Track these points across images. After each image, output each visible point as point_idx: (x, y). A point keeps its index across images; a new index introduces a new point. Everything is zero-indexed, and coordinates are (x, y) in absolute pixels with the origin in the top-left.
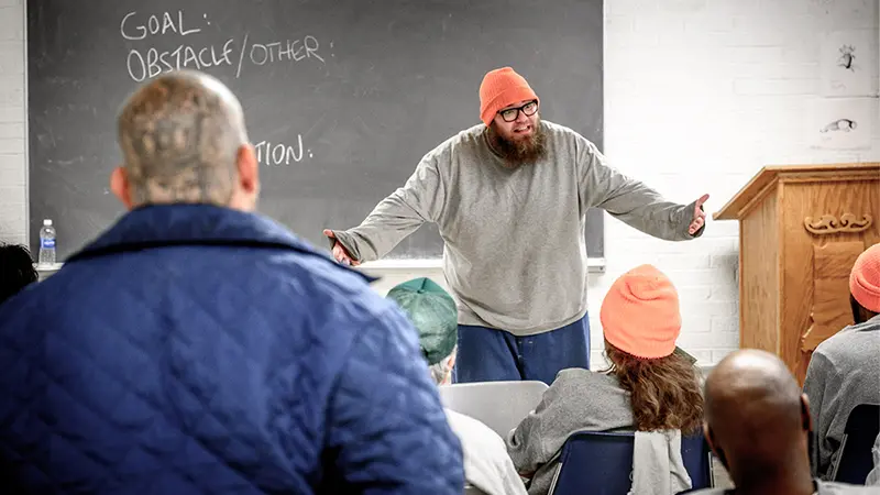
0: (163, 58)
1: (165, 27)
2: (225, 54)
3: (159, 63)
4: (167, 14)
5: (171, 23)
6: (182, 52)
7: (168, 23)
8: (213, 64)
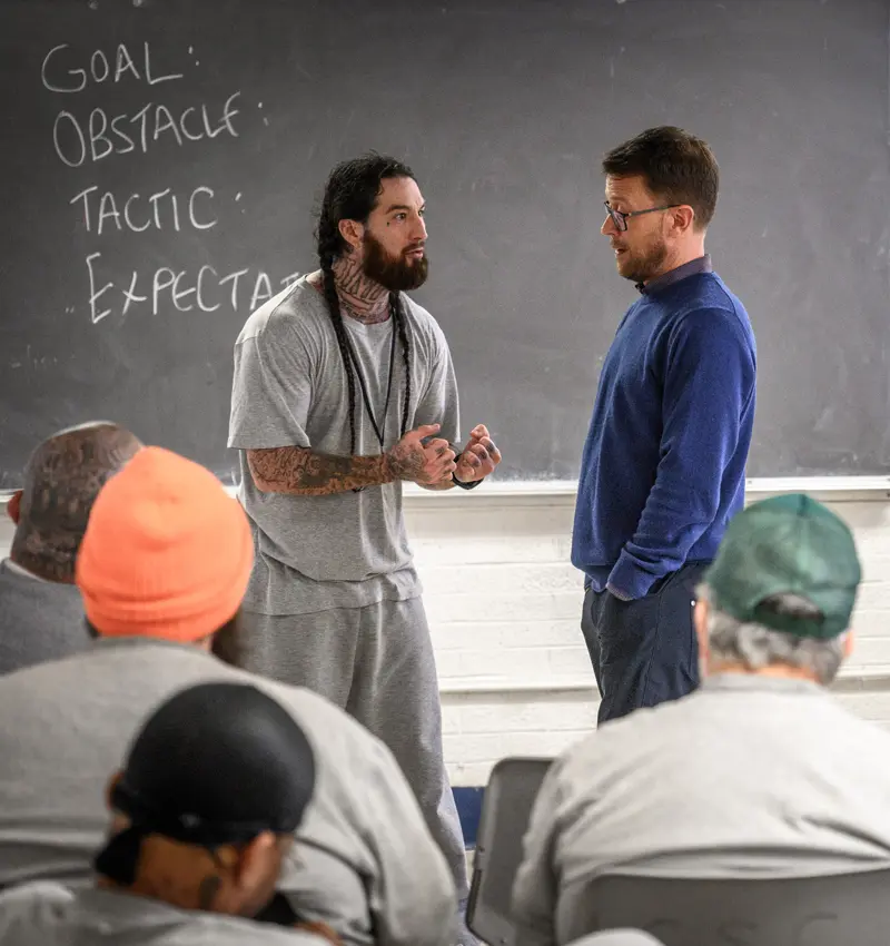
0: (116, 125)
1: (120, 70)
2: (227, 117)
3: (109, 133)
4: (122, 47)
5: (130, 63)
6: (151, 114)
7: (125, 63)
8: (206, 136)
